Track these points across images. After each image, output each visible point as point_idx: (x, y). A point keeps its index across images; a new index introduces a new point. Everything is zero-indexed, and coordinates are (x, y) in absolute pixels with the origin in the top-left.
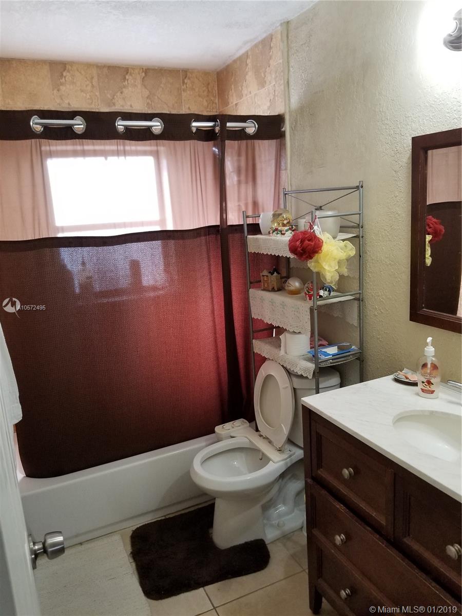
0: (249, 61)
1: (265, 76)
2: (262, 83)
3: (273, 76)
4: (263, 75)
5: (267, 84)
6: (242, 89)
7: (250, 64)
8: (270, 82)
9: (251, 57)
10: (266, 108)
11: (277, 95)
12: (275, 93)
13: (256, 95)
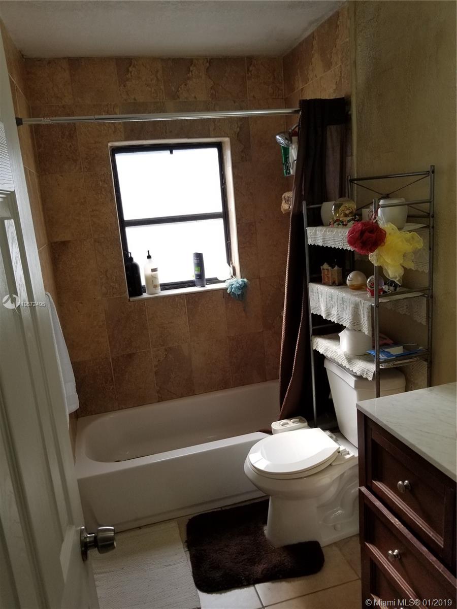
0: (315, 42)
1: (331, 58)
2: (328, 65)
3: (340, 57)
4: (329, 56)
5: (333, 66)
6: (308, 73)
7: (316, 46)
8: (336, 63)
9: (317, 38)
10: (332, 91)
11: (344, 77)
12: (341, 75)
13: (321, 78)
